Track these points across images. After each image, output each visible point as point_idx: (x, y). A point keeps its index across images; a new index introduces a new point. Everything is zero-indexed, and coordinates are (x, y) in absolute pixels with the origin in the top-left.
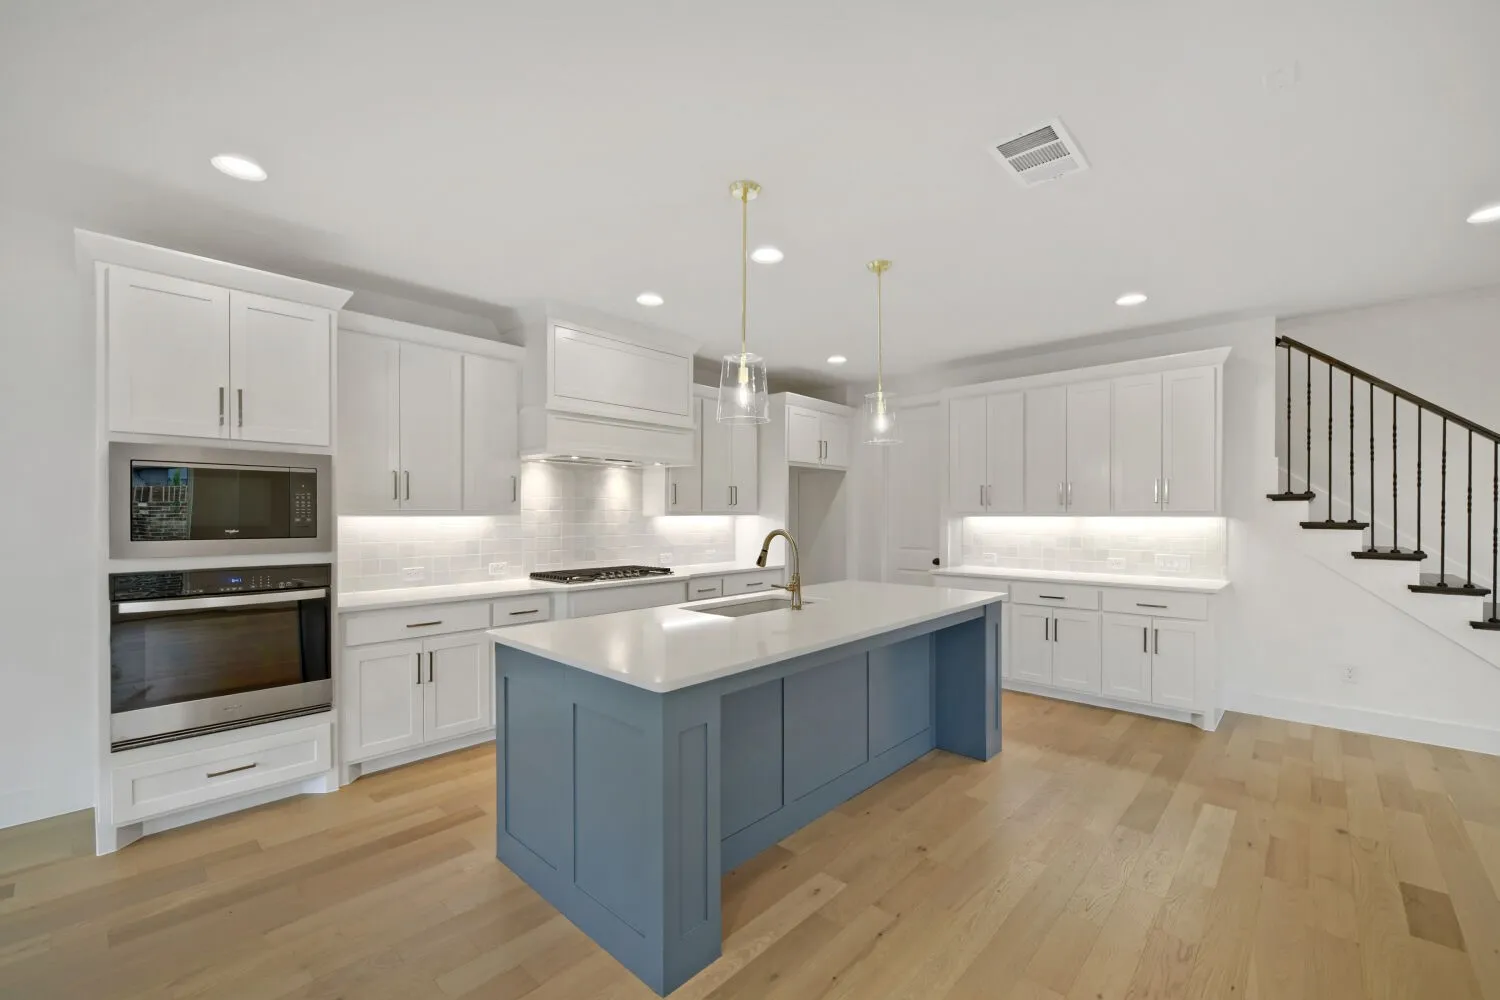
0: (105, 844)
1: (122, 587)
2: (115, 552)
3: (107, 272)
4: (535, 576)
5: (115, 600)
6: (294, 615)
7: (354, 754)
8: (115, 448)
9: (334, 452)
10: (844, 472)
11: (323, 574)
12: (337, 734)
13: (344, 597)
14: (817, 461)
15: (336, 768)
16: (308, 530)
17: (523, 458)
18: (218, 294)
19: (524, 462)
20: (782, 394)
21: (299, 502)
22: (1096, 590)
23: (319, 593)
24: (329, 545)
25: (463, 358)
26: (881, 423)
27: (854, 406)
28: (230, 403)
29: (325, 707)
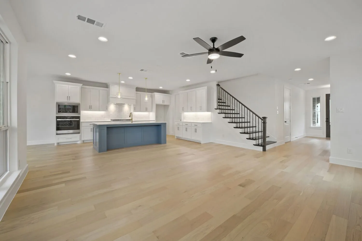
0: (56, 145)
1: (57, 117)
2: (57, 114)
3: (56, 85)
4: (111, 120)
5: (57, 119)
6: (76, 122)
7: (83, 139)
8: (57, 103)
9: (80, 103)
10: (169, 105)
11: (79, 117)
12: (81, 137)
13: (82, 120)
14: (162, 103)
15: (80, 141)
16: (77, 112)
17: (109, 103)
18: (67, 86)
19: (109, 104)
20: (154, 93)
21: (76, 109)
22: (191, 123)
23: (78, 119)
24: (80, 114)
25: (99, 91)
26: (146, 99)
27: (171, 94)
28: (68, 98)
29: (79, 133)
